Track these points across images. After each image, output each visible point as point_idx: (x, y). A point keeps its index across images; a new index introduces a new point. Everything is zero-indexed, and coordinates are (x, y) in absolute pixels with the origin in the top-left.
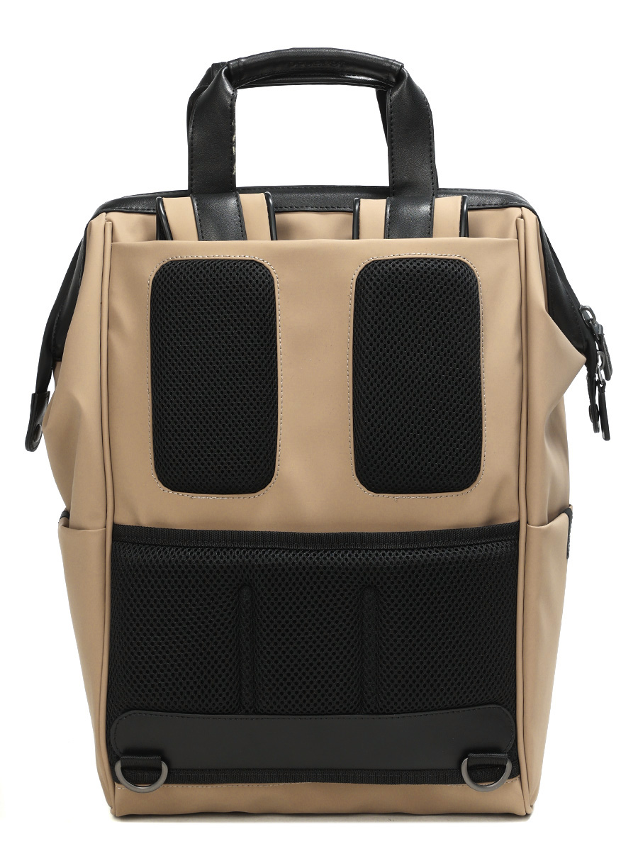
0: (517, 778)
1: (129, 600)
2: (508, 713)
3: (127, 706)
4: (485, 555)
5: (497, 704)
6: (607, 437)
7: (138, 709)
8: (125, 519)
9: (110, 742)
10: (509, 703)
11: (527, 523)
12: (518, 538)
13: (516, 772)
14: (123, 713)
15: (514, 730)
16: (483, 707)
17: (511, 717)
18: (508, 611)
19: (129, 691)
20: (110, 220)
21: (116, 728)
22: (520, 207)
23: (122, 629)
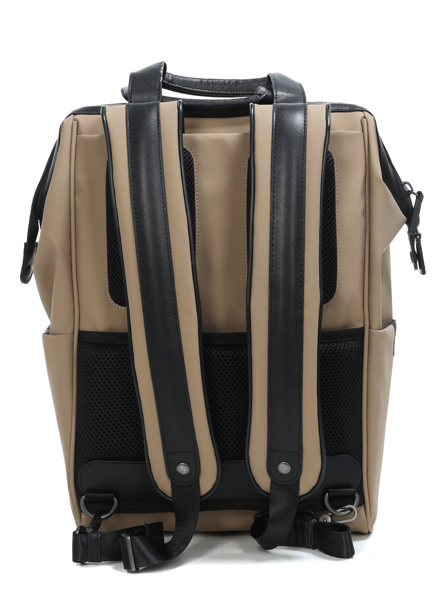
0: (362, 507)
1: (90, 382)
2: (356, 461)
3: (90, 458)
4: (340, 349)
5: (349, 454)
6: (424, 272)
7: (97, 460)
8: (87, 327)
9: (77, 484)
10: (357, 454)
11: (370, 328)
12: (363, 339)
13: (362, 503)
14: (87, 463)
15: (361, 473)
16: (339, 456)
17: (358, 464)
18: (356, 389)
19: (91, 447)
20: (76, 120)
21: (82, 474)
22: (363, 111)
23: (85, 403)
